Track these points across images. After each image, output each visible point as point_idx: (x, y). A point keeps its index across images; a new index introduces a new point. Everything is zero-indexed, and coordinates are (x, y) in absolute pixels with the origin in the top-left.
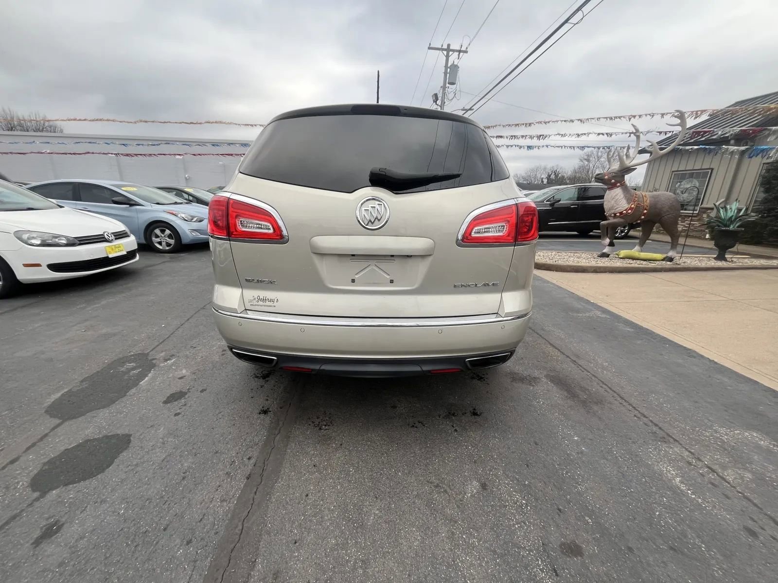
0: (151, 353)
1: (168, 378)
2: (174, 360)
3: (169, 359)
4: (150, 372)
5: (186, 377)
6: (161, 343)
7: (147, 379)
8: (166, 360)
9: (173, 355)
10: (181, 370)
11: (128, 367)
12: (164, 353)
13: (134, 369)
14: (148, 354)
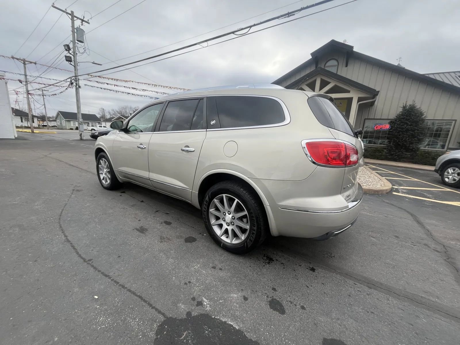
2: (205, 300)
3: (200, 302)
5: (246, 295)
8: (199, 305)
9: (193, 298)
10: (230, 297)
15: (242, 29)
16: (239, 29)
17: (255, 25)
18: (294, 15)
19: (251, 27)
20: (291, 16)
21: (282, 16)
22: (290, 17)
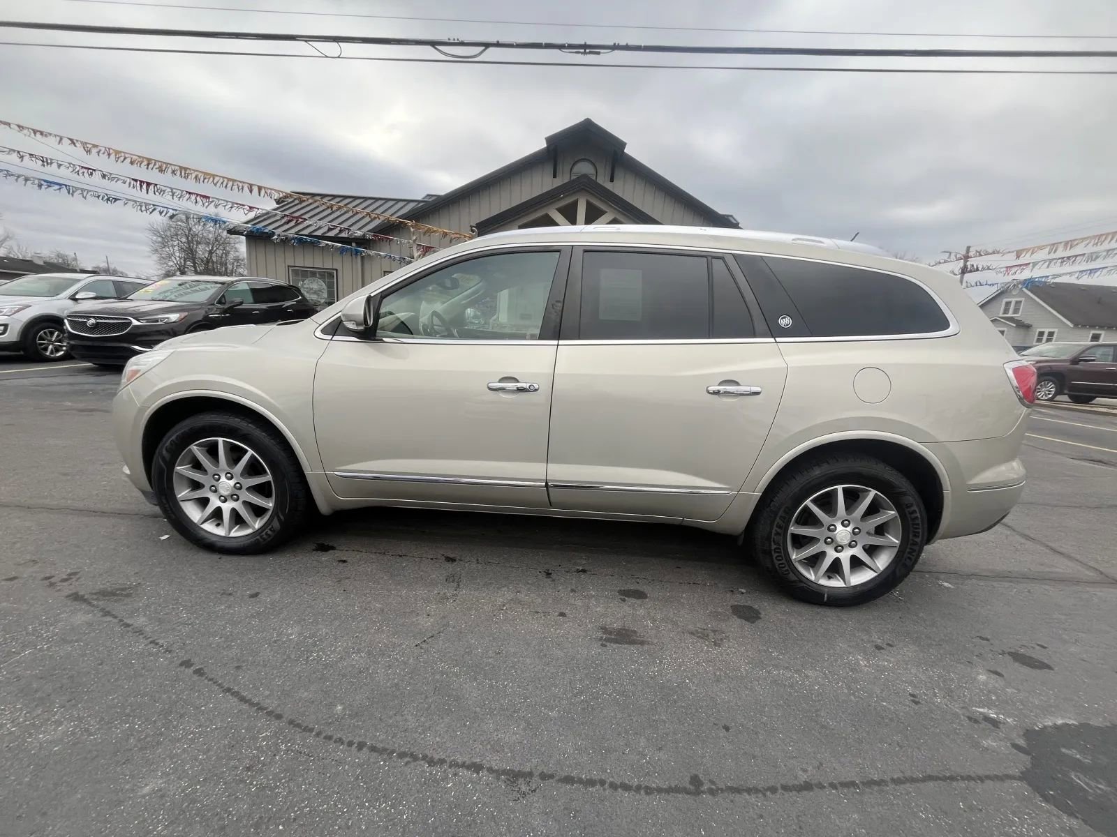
0: (1016, 772)
1: (1019, 690)
2: (981, 710)
3: (987, 719)
4: (1045, 727)
5: (988, 668)
6: (969, 778)
7: (1060, 722)
8: (995, 723)
9: (970, 718)
10: (985, 684)
11: (1093, 784)
12: (985, 743)
13: (1078, 766)
14: (1023, 777)
15: (462, 44)
16: (452, 38)
17: (498, 45)
18: (599, 53)
19: (487, 45)
20: (590, 53)
21: (571, 46)
22: (588, 55)
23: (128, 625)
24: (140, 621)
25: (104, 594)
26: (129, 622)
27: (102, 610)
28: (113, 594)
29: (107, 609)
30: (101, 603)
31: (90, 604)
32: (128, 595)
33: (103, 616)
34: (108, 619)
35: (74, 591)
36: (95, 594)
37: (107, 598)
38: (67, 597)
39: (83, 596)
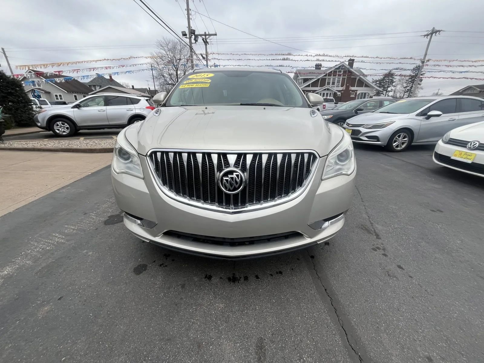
23: (368, 216)
24: (365, 216)
25: (369, 231)
26: (367, 217)
27: (372, 226)
28: (366, 229)
29: (371, 225)
30: (371, 228)
31: (375, 231)
32: (362, 225)
33: (373, 223)
34: (372, 222)
35: (377, 240)
36: (371, 233)
37: (369, 229)
38: (380, 239)
39: (375, 235)
